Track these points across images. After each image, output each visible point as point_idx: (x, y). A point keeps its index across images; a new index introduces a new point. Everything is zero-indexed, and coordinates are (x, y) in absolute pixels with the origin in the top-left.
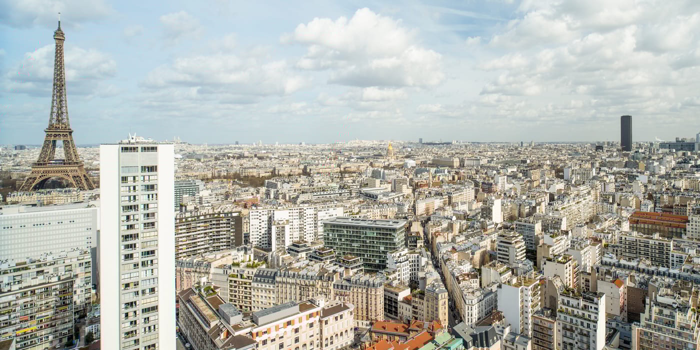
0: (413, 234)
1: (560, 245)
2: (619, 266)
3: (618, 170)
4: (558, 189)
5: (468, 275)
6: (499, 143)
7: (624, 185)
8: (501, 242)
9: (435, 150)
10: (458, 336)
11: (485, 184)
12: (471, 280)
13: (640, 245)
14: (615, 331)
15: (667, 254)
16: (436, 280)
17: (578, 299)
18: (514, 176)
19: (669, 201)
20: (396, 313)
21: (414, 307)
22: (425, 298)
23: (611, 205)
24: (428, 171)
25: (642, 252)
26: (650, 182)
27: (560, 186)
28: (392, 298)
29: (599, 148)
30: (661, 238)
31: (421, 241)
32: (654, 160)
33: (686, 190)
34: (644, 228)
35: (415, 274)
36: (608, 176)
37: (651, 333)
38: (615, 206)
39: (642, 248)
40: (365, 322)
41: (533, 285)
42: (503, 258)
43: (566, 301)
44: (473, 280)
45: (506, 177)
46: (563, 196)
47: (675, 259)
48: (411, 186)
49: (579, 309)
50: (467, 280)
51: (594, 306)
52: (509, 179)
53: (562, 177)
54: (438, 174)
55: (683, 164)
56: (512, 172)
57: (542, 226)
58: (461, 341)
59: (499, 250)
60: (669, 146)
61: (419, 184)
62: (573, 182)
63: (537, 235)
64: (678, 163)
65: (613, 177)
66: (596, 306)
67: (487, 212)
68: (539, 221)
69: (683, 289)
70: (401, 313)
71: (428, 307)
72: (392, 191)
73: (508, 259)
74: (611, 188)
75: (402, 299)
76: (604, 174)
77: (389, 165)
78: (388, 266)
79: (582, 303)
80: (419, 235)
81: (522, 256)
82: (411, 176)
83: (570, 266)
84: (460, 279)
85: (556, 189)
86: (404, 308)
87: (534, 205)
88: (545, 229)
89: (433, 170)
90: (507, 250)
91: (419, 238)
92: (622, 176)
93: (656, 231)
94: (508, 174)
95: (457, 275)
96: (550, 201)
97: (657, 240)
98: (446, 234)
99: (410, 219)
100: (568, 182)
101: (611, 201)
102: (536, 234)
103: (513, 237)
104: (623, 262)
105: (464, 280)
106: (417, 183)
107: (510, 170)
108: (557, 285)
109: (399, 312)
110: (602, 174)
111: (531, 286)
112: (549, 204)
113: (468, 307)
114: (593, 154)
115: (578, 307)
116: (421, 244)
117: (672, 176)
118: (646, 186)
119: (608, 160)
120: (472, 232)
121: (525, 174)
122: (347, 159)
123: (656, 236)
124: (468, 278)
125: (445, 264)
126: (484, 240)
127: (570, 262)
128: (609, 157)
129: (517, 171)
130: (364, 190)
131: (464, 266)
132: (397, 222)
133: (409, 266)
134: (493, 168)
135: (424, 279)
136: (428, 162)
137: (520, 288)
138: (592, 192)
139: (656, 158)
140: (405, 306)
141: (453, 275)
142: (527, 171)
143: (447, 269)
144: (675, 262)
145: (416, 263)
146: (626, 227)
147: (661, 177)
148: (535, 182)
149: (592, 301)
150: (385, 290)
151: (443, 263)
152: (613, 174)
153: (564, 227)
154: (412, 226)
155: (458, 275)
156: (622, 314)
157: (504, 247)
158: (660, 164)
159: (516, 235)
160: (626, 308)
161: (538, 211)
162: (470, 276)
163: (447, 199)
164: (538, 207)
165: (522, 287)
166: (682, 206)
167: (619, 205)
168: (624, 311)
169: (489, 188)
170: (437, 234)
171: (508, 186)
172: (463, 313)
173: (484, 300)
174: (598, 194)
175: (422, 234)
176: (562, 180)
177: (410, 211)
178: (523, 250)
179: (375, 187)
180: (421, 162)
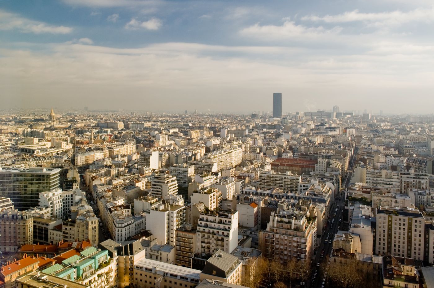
0: (69, 179)
1: (210, 182)
2: (257, 194)
3: (268, 130)
4: (214, 144)
5: (120, 207)
6: (165, 111)
7: (271, 141)
8: (155, 182)
9: (100, 116)
10: (104, 249)
11: (146, 141)
12: (123, 210)
13: (276, 180)
15: (297, 184)
16: (88, 212)
17: (216, 216)
18: (175, 135)
19: (305, 151)
20: (46, 239)
21: (64, 233)
22: (76, 225)
23: (257, 155)
24: (90, 132)
25: (278, 185)
26: (292, 138)
27: (216, 141)
28: (42, 228)
29: (254, 116)
30: (292, 174)
31: (77, 184)
32: (298, 124)
33: (320, 144)
34: (283, 169)
35: (68, 209)
36: (258, 135)
37: (274, 235)
38: (262, 154)
39: (278, 182)
40: (12, 247)
41: (179, 209)
42: (156, 194)
43: (205, 218)
44: (125, 210)
45: (167, 136)
46: (216, 148)
47: (302, 188)
48: (72, 143)
50: (118, 210)
51: (228, 220)
52: (170, 138)
53: (219, 136)
54: (100, 134)
55: (319, 127)
56: (173, 132)
57: (195, 170)
58: (107, 252)
59: (153, 188)
60: (312, 114)
61: (80, 141)
62: (228, 139)
63: (190, 177)
64: (317, 126)
65: (263, 135)
66: (230, 220)
67: (146, 160)
68: (192, 166)
69: (303, 206)
70: (52, 238)
71: (79, 232)
72: (51, 147)
74: (260, 143)
75: (52, 228)
76: (256, 133)
77: (50, 127)
78: (39, 204)
79: (218, 219)
80: (75, 180)
81: (174, 192)
82: (72, 136)
83: (214, 195)
84: (112, 209)
85: (212, 144)
86: (55, 234)
87: (190, 156)
88: (197, 172)
89: (94, 131)
90: (161, 187)
91: (76, 181)
92: (270, 134)
93: (289, 170)
94: (170, 134)
95: (109, 207)
96: (206, 152)
97: (290, 175)
98: (104, 178)
99: (66, 168)
100: (223, 139)
101: (258, 151)
102: (189, 176)
103: (167, 177)
104: (259, 191)
105: (116, 210)
106: (79, 141)
107: (171, 131)
108: (200, 209)
109: (49, 238)
110: (254, 133)
111: (178, 210)
112: (205, 155)
113: (118, 230)
114: (249, 120)
115: (214, 221)
116: (77, 186)
117: (311, 134)
118: (288, 142)
119: (260, 124)
120: (129, 176)
121: (186, 133)
122: (4, 123)
123: (289, 173)
124: (120, 209)
125: (100, 200)
126: (141, 181)
127: (215, 192)
128: (263, 122)
129: (179, 132)
130: (20, 146)
131: (119, 201)
132: (52, 170)
133: (62, 203)
134: (156, 129)
135: (77, 213)
136: (92, 125)
137: (167, 212)
138: (243, 146)
139: (300, 122)
140: (56, 232)
141: (106, 207)
142: (187, 131)
143: (101, 204)
144: (302, 190)
145: (70, 201)
146: (268, 168)
147: (303, 135)
148: (193, 140)
149: (226, 216)
150: (35, 222)
151: (98, 199)
152: (263, 133)
153: (215, 169)
154: (68, 172)
155: (111, 207)
156: (257, 226)
157: (158, 185)
158: (302, 126)
159: (170, 177)
160: (259, 222)
161: (193, 159)
162: (122, 208)
163: (108, 153)
164: (193, 157)
165: (169, 211)
166: (314, 153)
167: (264, 154)
168: (258, 224)
169: (150, 145)
170: (93, 178)
171: (168, 143)
173: (135, 223)
174: (248, 147)
175: (78, 179)
176: (219, 138)
177: (67, 162)
178: (176, 187)
179: (33, 144)
180: (85, 125)
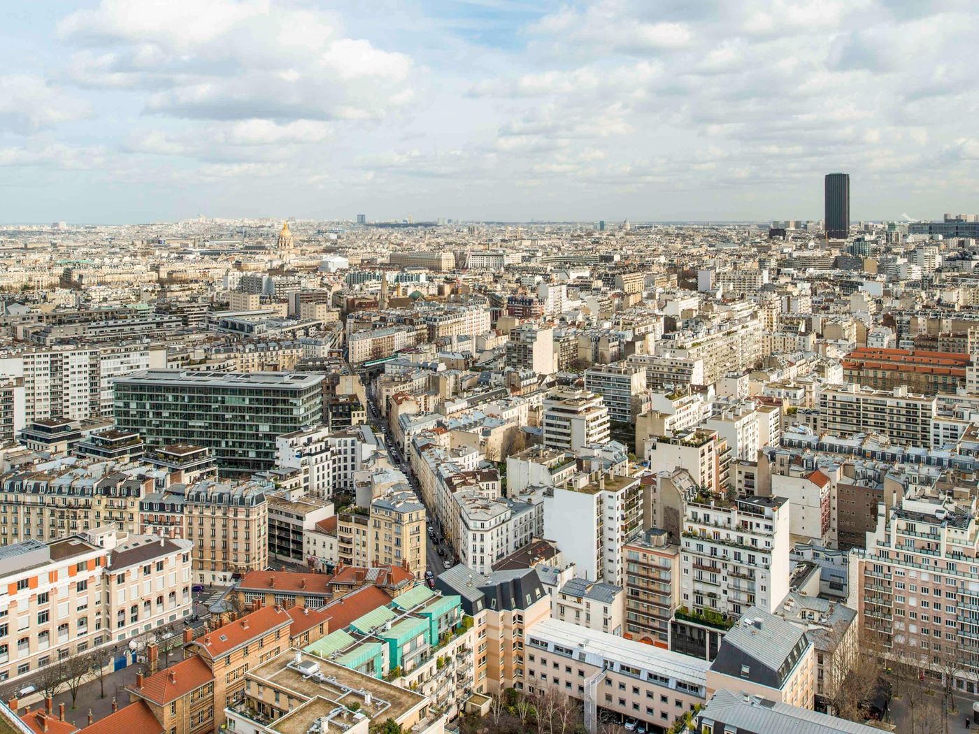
0: (341, 400)
1: (688, 411)
2: (820, 447)
3: (819, 272)
4: (686, 308)
5: (473, 474)
6: (549, 223)
7: (832, 301)
8: (553, 409)
9: (396, 237)
10: (449, 591)
11: (516, 300)
12: (481, 484)
13: (865, 409)
14: (811, 566)
15: (924, 422)
16: (397, 487)
17: (729, 511)
18: (584, 286)
19: (929, 328)
20: (298, 553)
21: (342, 540)
22: (371, 522)
23: (802, 338)
24: (382, 278)
25: (871, 422)
26: (887, 293)
27: (689, 302)
28: (288, 524)
29: (777, 232)
30: (911, 395)
31: (360, 412)
32: (897, 254)
33: (966, 307)
34: (875, 377)
35: (345, 477)
36: (796, 284)
37: (889, 568)
38: (812, 338)
39: (871, 415)
40: (220, 574)
41: (627, 488)
42: (558, 441)
43: (701, 516)
44: (485, 483)
45: (564, 288)
46: (694, 322)
47: (941, 432)
48: (338, 306)
49: (730, 529)
50: (472, 484)
51: (763, 522)
52: (571, 291)
53: (694, 287)
54: (404, 284)
55: (958, 263)
56: (578, 278)
57: (648, 377)
58: (456, 600)
59: (548, 425)
60: (930, 228)
61: (357, 302)
62: (719, 296)
63: (637, 396)
64: (950, 259)
65: (807, 285)
66: (769, 523)
67: (520, 353)
68: (641, 369)
69: (958, 486)
70: (312, 553)
71: (377, 538)
72: (290, 317)
73: (569, 442)
74: (804, 306)
75: (313, 527)
76: (789, 280)
77: (282, 266)
78: (277, 462)
79: (737, 519)
80: (355, 401)
81: (602, 435)
82: (337, 288)
83: (710, 450)
84: (456, 482)
85: (681, 309)
86: (320, 544)
87: (629, 339)
88: (655, 383)
89: (391, 276)
90: (567, 424)
91: (357, 406)
92: (827, 283)
93: (900, 382)
94: (570, 282)
95: (446, 474)
96: (666, 331)
97: (903, 398)
98: (423, 397)
99: (333, 371)
100: (707, 296)
101: (802, 328)
102: (633, 393)
103: (581, 399)
104: (828, 440)
105: (464, 483)
106: (353, 300)
107: (574, 275)
108: (681, 488)
109: (305, 551)
110: (782, 280)
111: (623, 490)
112: (664, 337)
113: (475, 536)
114: (764, 244)
115: (727, 525)
116: (361, 418)
117: (936, 282)
118: (879, 302)
119: (795, 255)
120: (483, 393)
121: (610, 281)
122: (176, 255)
123: (902, 391)
124: (474, 481)
125: (420, 455)
126: (514, 407)
127: (712, 443)
128: (800, 248)
129: (592, 275)
130: (219, 315)
131: (466, 457)
132: (302, 378)
133: (331, 462)
134: (535, 271)
135: (368, 485)
136: (379, 260)
137: (597, 495)
138: (762, 314)
139: (902, 250)
140: (321, 538)
141: (439, 475)
142: (613, 275)
143: (425, 466)
144: (941, 439)
145: (349, 456)
146: (835, 376)
147: (914, 285)
148: (632, 297)
149: (759, 513)
150: (270, 511)
151: (413, 452)
152: (808, 280)
153: (697, 378)
154: (338, 383)
155: (451, 475)
156: (827, 534)
157: (560, 419)
158: (911, 261)
159: (588, 397)
160: (834, 524)
161: (638, 350)
162: (479, 477)
163: (425, 331)
164: (638, 344)
165: (601, 492)
166: (956, 336)
167: (819, 336)
168: (831, 530)
169: (524, 310)
170: (399, 398)
171: (568, 305)
172: (461, 546)
173: (513, 520)
174: (775, 317)
175: (363, 399)
176: (694, 292)
177: (335, 355)
178: (605, 423)
179: (246, 308)
180: (363, 261)
